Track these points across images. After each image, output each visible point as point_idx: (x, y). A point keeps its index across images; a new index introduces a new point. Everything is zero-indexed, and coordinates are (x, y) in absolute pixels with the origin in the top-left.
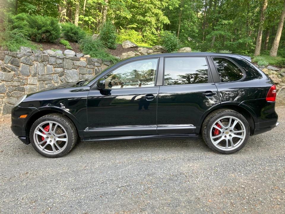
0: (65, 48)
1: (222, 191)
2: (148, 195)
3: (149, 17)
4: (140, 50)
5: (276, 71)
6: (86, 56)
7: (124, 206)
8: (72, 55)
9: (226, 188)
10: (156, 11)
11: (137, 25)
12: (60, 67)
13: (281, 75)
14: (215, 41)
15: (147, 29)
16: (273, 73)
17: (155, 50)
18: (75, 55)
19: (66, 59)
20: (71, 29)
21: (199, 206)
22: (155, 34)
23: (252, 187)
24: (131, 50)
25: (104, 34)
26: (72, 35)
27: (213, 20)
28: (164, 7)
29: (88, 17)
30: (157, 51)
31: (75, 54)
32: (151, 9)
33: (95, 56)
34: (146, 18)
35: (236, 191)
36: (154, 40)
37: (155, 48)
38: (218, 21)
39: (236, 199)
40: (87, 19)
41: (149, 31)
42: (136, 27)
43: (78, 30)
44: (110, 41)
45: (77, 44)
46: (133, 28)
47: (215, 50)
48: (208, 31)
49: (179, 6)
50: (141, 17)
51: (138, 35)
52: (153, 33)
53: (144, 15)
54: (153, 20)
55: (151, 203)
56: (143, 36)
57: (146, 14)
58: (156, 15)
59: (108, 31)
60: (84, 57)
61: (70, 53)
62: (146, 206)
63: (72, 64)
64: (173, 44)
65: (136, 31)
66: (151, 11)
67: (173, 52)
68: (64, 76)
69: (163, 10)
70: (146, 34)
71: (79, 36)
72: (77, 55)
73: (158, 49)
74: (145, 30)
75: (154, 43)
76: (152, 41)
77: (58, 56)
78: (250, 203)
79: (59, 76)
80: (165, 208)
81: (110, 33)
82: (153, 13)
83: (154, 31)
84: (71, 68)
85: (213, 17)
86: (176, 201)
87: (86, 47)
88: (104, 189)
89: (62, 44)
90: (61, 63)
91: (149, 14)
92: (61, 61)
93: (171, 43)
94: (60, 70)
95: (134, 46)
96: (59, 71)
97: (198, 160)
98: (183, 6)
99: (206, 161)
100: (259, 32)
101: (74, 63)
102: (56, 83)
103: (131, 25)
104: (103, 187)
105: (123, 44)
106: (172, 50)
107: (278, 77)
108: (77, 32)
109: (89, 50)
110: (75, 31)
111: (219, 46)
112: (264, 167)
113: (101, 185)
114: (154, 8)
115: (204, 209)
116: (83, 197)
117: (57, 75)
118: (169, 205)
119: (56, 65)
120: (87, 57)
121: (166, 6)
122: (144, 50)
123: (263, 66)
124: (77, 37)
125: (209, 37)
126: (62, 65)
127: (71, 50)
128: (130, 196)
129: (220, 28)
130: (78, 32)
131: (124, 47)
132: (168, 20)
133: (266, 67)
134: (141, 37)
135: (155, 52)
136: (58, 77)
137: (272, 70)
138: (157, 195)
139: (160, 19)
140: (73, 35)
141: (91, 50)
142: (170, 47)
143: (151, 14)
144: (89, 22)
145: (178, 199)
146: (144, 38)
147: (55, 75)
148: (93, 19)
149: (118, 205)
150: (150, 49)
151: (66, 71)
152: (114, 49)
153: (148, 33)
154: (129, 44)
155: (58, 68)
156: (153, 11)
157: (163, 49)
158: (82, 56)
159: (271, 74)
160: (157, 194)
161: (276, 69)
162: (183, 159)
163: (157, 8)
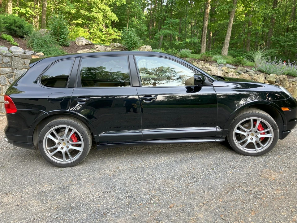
0: (9, 44)
1: (228, 189)
2: (157, 203)
3: (96, 12)
4: (97, 48)
5: (233, 69)
6: (38, 54)
7: (136, 219)
8: (20, 52)
9: (230, 186)
10: (103, 7)
11: (82, 20)
12: (7, 67)
13: (238, 73)
14: (163, 40)
15: (93, 25)
16: (231, 71)
17: (113, 48)
18: (24, 53)
19: (15, 57)
20: (14, 22)
21: (213, 207)
22: (102, 30)
23: (251, 181)
24: (87, 47)
25: (55, 29)
26: (15, 29)
27: (160, 18)
28: (111, 3)
29: (25, 9)
30: (116, 49)
31: (23, 51)
32: (97, 4)
33: (48, 53)
34: (92, 14)
35: (240, 187)
36: (102, 37)
37: (113, 46)
38: (165, 20)
39: (243, 195)
40: (23, 11)
41: (96, 28)
42: (82, 22)
43: (23, 23)
44: (63, 38)
45: (23, 40)
46: (77, 24)
47: (163, 49)
48: (155, 30)
49: (126, 2)
50: (86, 12)
51: (85, 32)
52: (101, 31)
53: (89, 10)
54: (100, 17)
55: (164, 212)
56: (90, 33)
57: (92, 10)
58: (103, 11)
59: (59, 26)
60: (36, 54)
61: (18, 51)
62: (159, 215)
63: (23, 63)
64: (134, 41)
65: (82, 27)
66: (97, 6)
67: (134, 50)
68: (13, 77)
69: (110, 6)
70: (93, 31)
71: (25, 30)
72: (26, 53)
73: (116, 46)
74: (92, 27)
75: (103, 41)
76: (100, 38)
77: (4, 54)
78: (257, 197)
79: (7, 77)
80: (181, 214)
81: (62, 28)
82: (100, 9)
83: (101, 28)
84: (22, 67)
85: (161, 16)
86: (188, 205)
87: (36, 43)
88: (105, 203)
89: (4, 39)
90: (9, 62)
91: (95, 9)
92: (8, 60)
93: (131, 41)
94: (7, 70)
95: (89, 43)
96: (7, 72)
97: (190, 160)
98: (131, 3)
99: (199, 161)
100: (203, 33)
101: (25, 62)
102: (4, 85)
103: (76, 21)
104: (103, 202)
105: (76, 41)
106: (133, 48)
107: (236, 74)
108: (22, 25)
109: (40, 47)
110: (20, 25)
111: (168, 45)
112: (253, 161)
113: (100, 200)
114: (100, 3)
115: (219, 209)
116: (84, 217)
117: (4, 76)
118: (183, 210)
119: (3, 65)
120: (40, 55)
121: (113, 1)
122: (101, 48)
123: (223, 65)
124: (22, 31)
125: (157, 36)
126: (10, 63)
127: (17, 46)
128: (138, 207)
129: (168, 27)
130: (24, 26)
131: (77, 44)
132: (116, 17)
133: (225, 65)
134: (87, 34)
135: (113, 50)
136: (6, 79)
137: (230, 68)
138: (166, 202)
139: (107, 15)
140: (17, 28)
141: (42, 47)
142: (131, 45)
143: (98, 9)
144: (26, 14)
145: (189, 203)
146: (91, 35)
147: (2, 76)
148: (31, 12)
149: (128, 219)
150: (108, 47)
151: (16, 71)
152: (67, 46)
153: (94, 30)
154: (84, 41)
155: (5, 67)
156: (100, 6)
157: (122, 47)
158: (33, 53)
159: (230, 72)
160: (166, 200)
161: (234, 67)
162: (175, 161)
163: (103, 3)
